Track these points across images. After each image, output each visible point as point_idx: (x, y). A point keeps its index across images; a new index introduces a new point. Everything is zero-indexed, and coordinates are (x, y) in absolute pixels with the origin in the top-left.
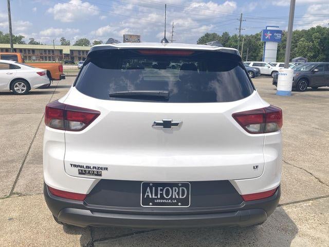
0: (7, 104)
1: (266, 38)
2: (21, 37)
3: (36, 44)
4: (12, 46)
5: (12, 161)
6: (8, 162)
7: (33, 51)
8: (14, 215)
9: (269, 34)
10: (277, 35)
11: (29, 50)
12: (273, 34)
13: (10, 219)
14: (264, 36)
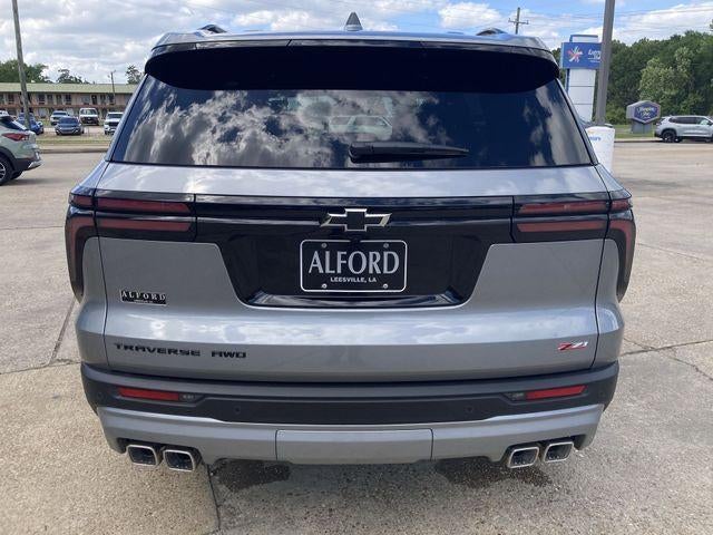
0: (24, 208)
1: (571, 60)
2: (39, 69)
3: (73, 82)
4: (24, 87)
5: (48, 310)
6: (40, 311)
7: (68, 96)
8: (61, 391)
9: (576, 54)
10: (594, 53)
11: (59, 95)
12: (585, 53)
13: (55, 398)
14: (567, 56)
